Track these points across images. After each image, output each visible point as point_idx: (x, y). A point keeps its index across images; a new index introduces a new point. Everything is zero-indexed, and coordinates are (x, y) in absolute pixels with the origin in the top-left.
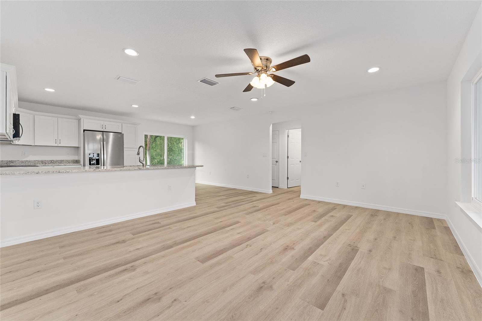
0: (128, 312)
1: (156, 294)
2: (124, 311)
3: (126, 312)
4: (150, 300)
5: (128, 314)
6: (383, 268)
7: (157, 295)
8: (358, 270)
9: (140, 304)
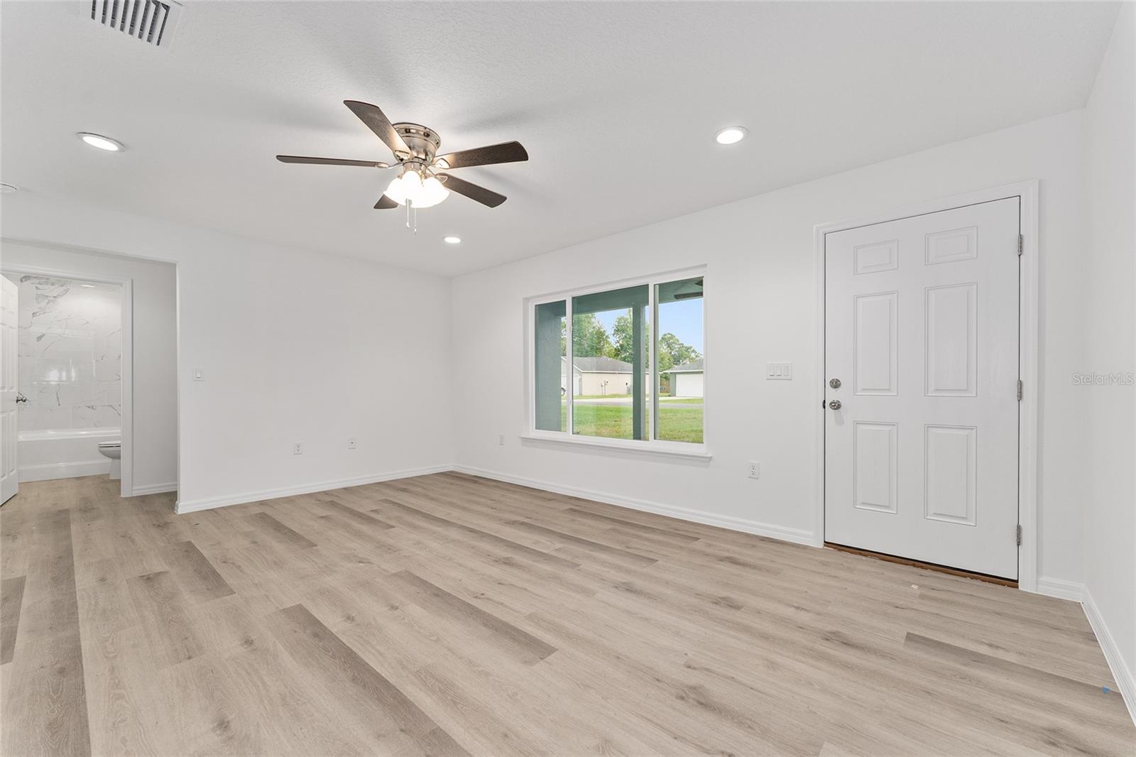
0: (747, 721)
1: (682, 698)
2: (750, 730)
3: (750, 727)
4: (703, 700)
5: (751, 720)
7: (684, 695)
9: (720, 712)
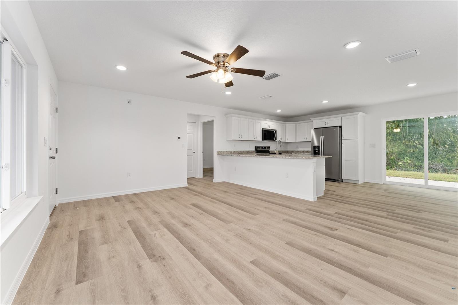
6: (115, 255)
8: (130, 243)
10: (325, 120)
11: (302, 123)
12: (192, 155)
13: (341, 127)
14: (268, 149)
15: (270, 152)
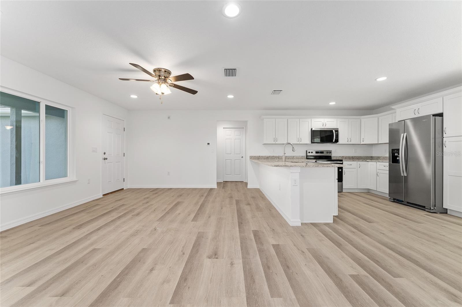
10: (415, 106)
11: (386, 115)
12: (240, 160)
13: (441, 115)
14: (328, 155)
15: (333, 159)
